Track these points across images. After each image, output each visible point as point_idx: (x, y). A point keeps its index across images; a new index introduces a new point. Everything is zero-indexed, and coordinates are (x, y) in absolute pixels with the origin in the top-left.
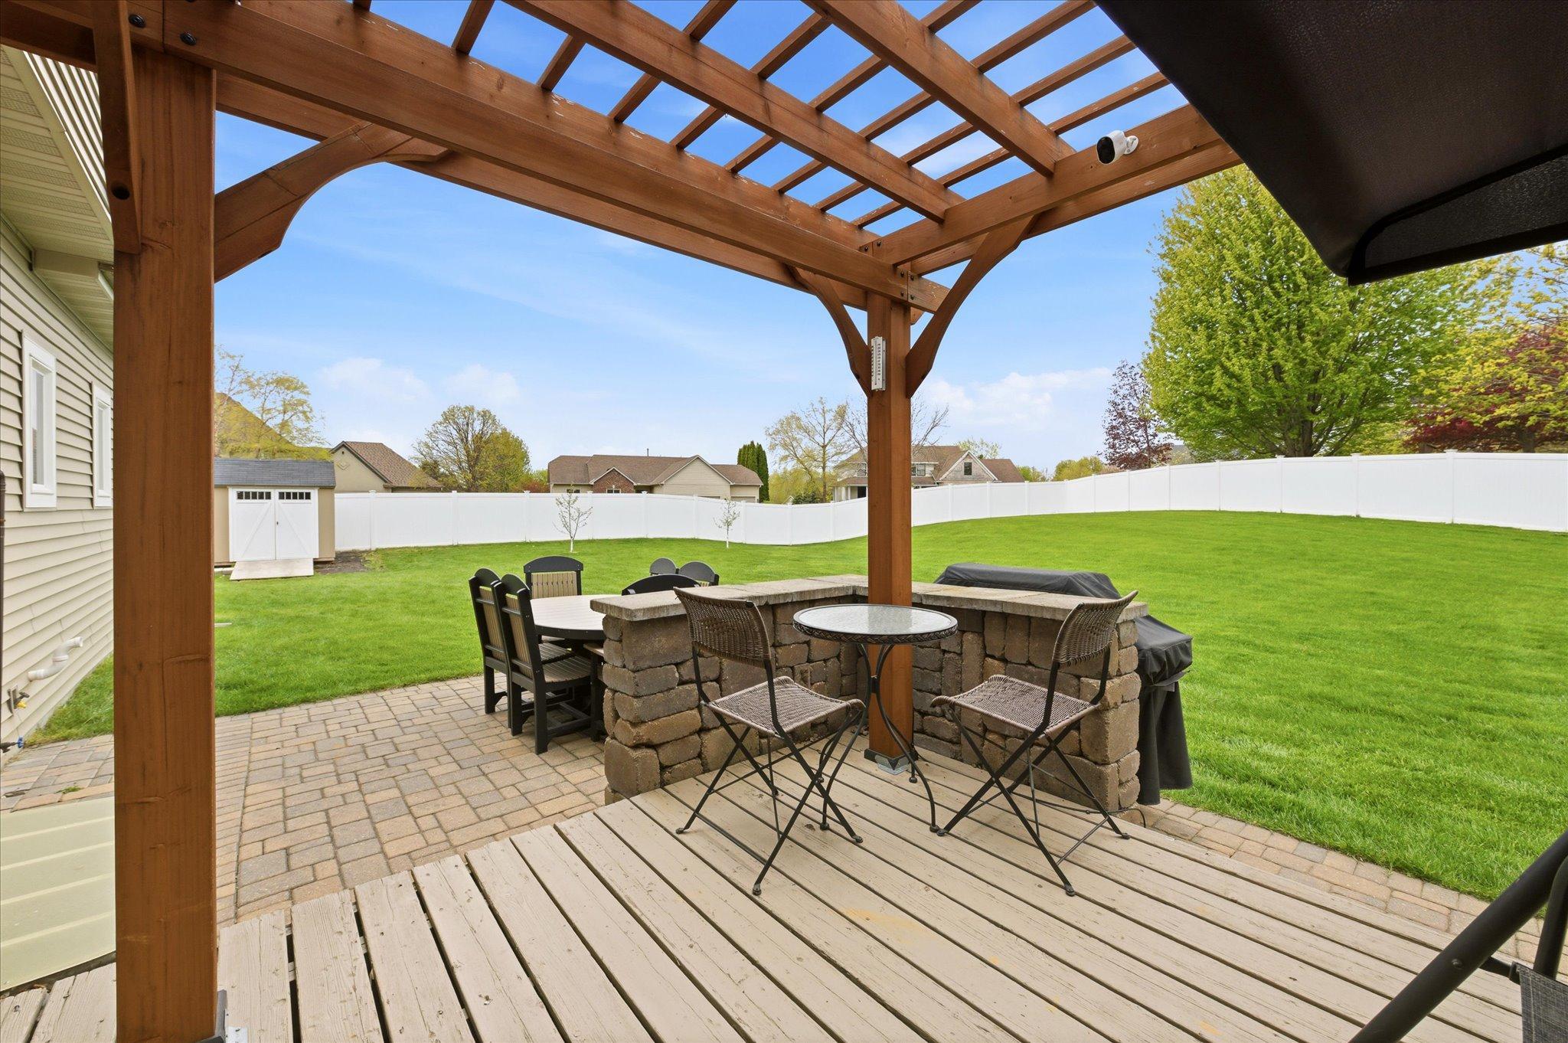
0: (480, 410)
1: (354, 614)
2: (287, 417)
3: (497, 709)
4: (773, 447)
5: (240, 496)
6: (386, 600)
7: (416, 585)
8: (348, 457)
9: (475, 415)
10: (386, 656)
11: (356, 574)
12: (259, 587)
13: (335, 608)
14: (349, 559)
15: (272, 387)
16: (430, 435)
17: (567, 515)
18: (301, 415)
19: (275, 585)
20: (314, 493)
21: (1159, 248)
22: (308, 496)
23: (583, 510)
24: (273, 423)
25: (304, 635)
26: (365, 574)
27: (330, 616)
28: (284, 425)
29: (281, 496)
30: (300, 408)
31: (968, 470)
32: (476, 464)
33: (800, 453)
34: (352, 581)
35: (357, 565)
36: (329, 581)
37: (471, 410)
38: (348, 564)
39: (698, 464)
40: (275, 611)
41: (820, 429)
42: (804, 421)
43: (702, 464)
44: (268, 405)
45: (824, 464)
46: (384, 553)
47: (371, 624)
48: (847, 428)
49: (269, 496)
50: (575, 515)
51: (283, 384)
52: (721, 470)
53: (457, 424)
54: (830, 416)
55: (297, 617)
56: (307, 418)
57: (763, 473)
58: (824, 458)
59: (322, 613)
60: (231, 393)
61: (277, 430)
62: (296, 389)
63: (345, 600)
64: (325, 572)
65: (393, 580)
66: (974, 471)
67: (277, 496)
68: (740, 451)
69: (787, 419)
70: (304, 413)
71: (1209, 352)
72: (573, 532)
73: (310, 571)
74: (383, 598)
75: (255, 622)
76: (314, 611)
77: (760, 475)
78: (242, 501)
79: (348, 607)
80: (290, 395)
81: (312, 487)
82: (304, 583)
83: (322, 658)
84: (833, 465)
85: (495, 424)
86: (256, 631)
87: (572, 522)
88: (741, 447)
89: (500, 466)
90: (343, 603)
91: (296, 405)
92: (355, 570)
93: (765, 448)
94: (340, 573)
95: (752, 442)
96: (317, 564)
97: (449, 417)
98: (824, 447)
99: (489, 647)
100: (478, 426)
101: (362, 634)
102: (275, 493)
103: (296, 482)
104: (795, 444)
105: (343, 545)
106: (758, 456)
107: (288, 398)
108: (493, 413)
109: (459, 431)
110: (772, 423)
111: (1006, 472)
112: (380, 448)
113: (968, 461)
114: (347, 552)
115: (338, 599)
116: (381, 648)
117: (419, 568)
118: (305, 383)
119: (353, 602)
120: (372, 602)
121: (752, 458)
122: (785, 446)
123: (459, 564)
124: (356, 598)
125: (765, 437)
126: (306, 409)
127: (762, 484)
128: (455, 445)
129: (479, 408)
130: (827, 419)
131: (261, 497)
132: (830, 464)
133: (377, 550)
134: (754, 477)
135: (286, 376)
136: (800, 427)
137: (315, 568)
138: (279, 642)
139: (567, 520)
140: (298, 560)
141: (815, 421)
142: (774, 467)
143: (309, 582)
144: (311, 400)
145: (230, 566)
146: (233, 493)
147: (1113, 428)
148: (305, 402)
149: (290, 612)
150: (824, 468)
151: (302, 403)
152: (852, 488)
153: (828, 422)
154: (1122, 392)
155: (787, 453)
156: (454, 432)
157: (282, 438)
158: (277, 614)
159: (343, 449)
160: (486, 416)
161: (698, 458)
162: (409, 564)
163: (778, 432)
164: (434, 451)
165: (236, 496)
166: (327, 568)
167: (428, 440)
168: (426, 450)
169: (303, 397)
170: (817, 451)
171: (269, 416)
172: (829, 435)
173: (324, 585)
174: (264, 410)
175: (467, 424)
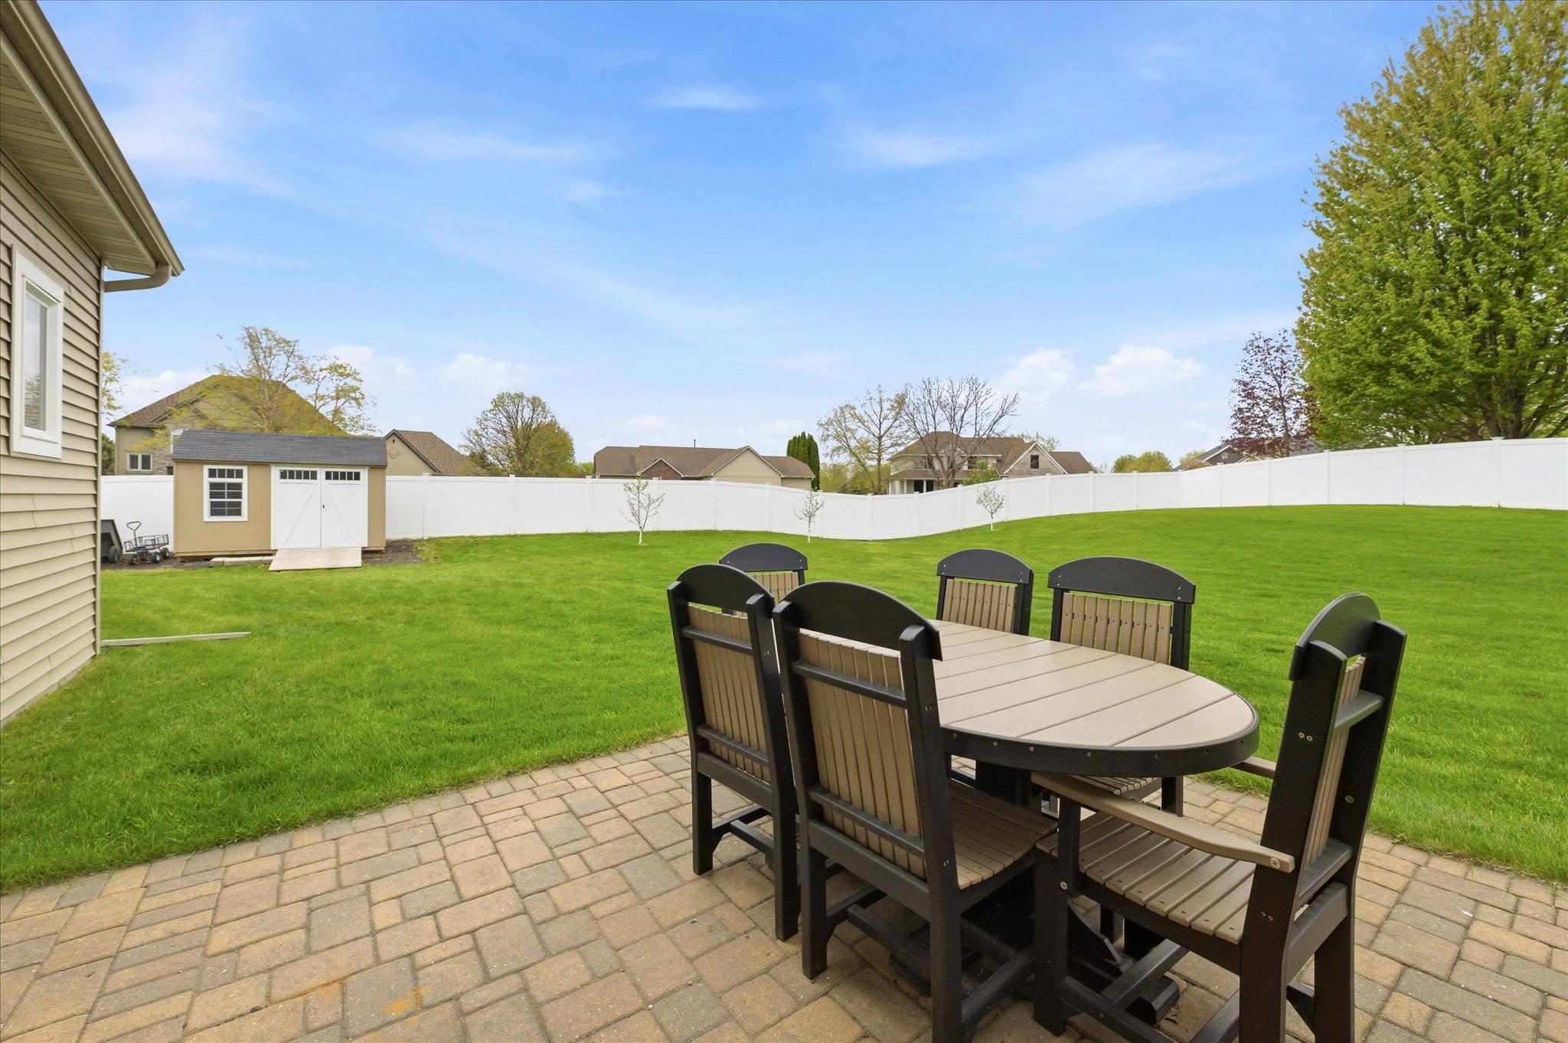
0: (530, 396)
1: (411, 622)
2: (339, 404)
3: (716, 863)
4: (825, 439)
5: (283, 475)
6: (448, 601)
7: (479, 580)
8: (399, 445)
9: (525, 403)
10: (465, 703)
11: (408, 566)
12: (299, 580)
13: (386, 611)
14: (401, 549)
15: (325, 373)
16: (480, 423)
17: (636, 503)
18: (353, 402)
19: (317, 578)
20: (364, 474)
21: (1316, 196)
22: (357, 477)
23: (654, 497)
24: (326, 410)
25: (344, 654)
26: (417, 566)
27: (379, 622)
28: (336, 412)
29: (328, 476)
30: (352, 395)
31: (1035, 462)
32: (525, 452)
33: (853, 443)
34: (404, 574)
35: (409, 555)
36: (378, 573)
37: (521, 396)
38: (399, 554)
39: (748, 455)
40: (311, 613)
41: (876, 419)
42: (859, 411)
43: (752, 455)
44: (321, 392)
45: (879, 457)
46: (438, 542)
47: (434, 637)
48: (906, 418)
49: (314, 476)
50: (645, 503)
51: (336, 370)
52: (771, 462)
53: (507, 411)
54: (886, 405)
55: (337, 624)
56: (359, 404)
57: (815, 466)
58: (879, 450)
59: (368, 618)
60: (287, 379)
61: (330, 417)
62: (348, 375)
63: (399, 600)
64: (374, 564)
65: (450, 574)
66: (1041, 464)
67: (324, 476)
68: (790, 442)
69: (841, 409)
70: (356, 399)
71: (1400, 313)
72: (643, 522)
73: (358, 562)
74: (443, 597)
75: (281, 632)
76: (359, 616)
77: (811, 467)
78: (283, 480)
79: (401, 609)
80: (343, 382)
81: (363, 466)
82: (350, 576)
83: (367, 702)
84: (889, 457)
85: (544, 411)
86: (279, 645)
87: (641, 509)
88: (791, 438)
89: (549, 456)
90: (396, 603)
91: (349, 391)
92: (406, 561)
93: (816, 439)
94: (391, 564)
95: (803, 434)
96: (366, 553)
97: (499, 403)
98: (880, 438)
99: (704, 733)
100: (527, 413)
101: (424, 656)
102: (321, 473)
103: (345, 460)
104: (849, 434)
105: (394, 533)
106: (809, 448)
107: (341, 384)
108: (543, 401)
109: (508, 418)
110: (826, 414)
111: (1074, 464)
112: (429, 437)
113: (1035, 453)
114: (397, 541)
115: (391, 598)
116: (455, 684)
117: (479, 560)
118: (357, 371)
119: (408, 602)
120: (431, 603)
121: (803, 450)
122: (837, 437)
123: (521, 556)
124: (411, 596)
125: (817, 427)
126: (358, 395)
127: (813, 477)
128: (504, 433)
129: (529, 395)
130: (884, 409)
131: (306, 477)
132: (885, 456)
133: (429, 540)
134: (805, 469)
135: (339, 363)
136: (854, 416)
137: (363, 558)
138: (309, 667)
139: (636, 508)
140: (345, 549)
141: (870, 411)
142: (825, 460)
143: (356, 574)
144: (364, 388)
145: (271, 555)
146: (275, 472)
147: (1240, 410)
148: (357, 389)
149: (329, 615)
150: (879, 460)
151: (355, 389)
152: (909, 482)
153: (885, 412)
154: (1254, 369)
155: (840, 445)
156: (504, 420)
157: (334, 425)
158: (311, 618)
159: (394, 437)
160: (535, 402)
161: (748, 449)
162: (466, 556)
163: (830, 423)
164: (484, 440)
165: (278, 474)
166: (377, 557)
167: (478, 428)
168: (476, 437)
169: (355, 383)
170: (873, 442)
171: (322, 402)
172: (886, 425)
173: (373, 578)
174: (318, 397)
175: (517, 412)
